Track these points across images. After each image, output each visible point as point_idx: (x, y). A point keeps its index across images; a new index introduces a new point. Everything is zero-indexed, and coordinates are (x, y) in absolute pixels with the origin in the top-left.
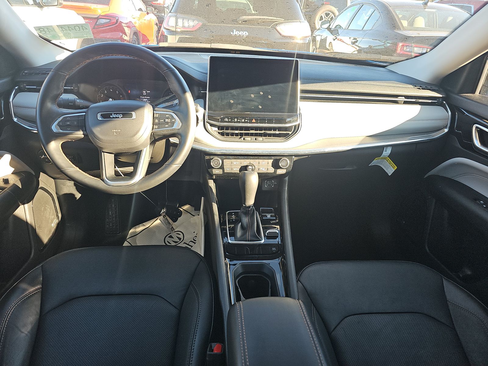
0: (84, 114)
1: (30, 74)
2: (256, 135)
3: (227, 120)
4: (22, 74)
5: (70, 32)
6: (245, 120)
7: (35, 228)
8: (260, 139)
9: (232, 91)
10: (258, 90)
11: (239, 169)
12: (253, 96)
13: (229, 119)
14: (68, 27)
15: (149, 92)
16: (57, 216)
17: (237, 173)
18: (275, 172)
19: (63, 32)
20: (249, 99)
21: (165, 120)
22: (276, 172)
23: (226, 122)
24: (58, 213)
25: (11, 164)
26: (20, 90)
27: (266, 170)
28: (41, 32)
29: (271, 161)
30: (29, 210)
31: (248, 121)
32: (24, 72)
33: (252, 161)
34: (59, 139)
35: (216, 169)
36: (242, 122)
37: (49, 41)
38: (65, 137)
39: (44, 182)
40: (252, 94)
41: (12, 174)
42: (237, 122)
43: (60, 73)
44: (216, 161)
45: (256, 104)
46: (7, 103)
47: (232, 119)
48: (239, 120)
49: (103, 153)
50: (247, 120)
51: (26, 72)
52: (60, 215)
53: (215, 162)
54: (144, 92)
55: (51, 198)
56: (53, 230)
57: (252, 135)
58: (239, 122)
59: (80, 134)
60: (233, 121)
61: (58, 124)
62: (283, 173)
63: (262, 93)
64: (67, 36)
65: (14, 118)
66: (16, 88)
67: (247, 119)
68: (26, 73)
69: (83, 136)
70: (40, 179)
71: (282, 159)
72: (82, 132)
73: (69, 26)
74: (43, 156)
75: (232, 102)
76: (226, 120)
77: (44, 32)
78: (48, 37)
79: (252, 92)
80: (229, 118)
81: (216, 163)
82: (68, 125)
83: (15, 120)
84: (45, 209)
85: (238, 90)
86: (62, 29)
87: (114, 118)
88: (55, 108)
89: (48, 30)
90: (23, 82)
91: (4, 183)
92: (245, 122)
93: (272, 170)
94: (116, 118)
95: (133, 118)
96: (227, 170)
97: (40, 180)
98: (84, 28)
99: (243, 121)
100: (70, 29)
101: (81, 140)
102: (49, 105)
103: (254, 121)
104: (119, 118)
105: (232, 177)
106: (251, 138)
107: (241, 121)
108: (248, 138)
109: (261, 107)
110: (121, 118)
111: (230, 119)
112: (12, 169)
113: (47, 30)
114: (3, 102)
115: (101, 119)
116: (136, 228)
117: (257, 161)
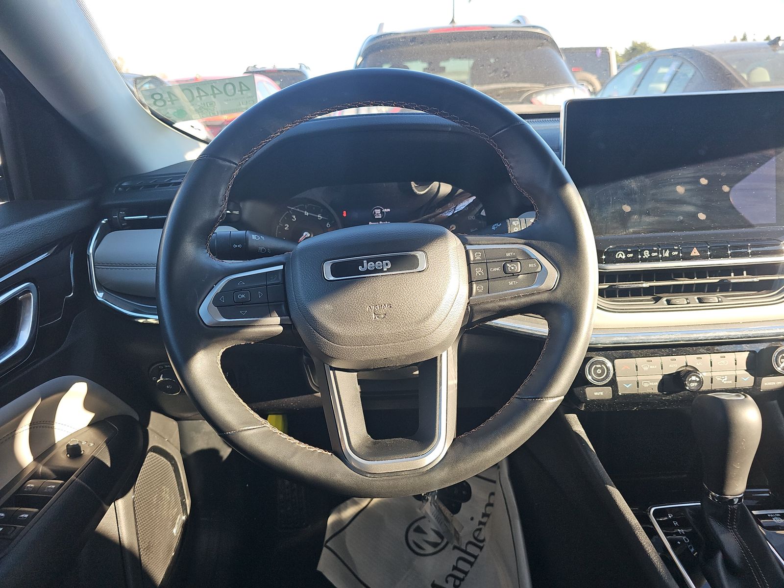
0: (281, 267)
1: (134, 188)
2: (700, 288)
3: (624, 257)
4: (117, 188)
5: (214, 100)
6: (670, 253)
7: (138, 555)
8: (714, 298)
9: (626, 182)
10: (692, 175)
11: (657, 384)
12: (680, 189)
13: (627, 253)
14: (213, 87)
15: (389, 210)
16: (184, 504)
17: (654, 395)
18: (757, 383)
19: (201, 99)
20: (671, 197)
21: (504, 267)
22: (760, 385)
23: (621, 261)
24: (185, 498)
25: (88, 405)
26: (113, 227)
27: (731, 382)
28: (155, 104)
29: (743, 357)
30: (127, 514)
31: (681, 255)
32: (120, 186)
33: (692, 360)
34: (216, 342)
35: (598, 386)
36: (665, 259)
37: (170, 124)
38: (233, 336)
39: (158, 434)
40: (678, 184)
41: (88, 426)
42: (651, 259)
43: (221, 162)
44: (599, 366)
45: (690, 209)
46: (82, 257)
47: (635, 252)
48: (656, 254)
49: (331, 372)
50: (676, 253)
51: (125, 184)
52: (188, 502)
53: (596, 369)
54: (378, 211)
55: (171, 468)
56: (175, 543)
57: (688, 289)
58: (657, 259)
59: (272, 325)
60: (640, 257)
61: (216, 302)
62: (776, 387)
63: (704, 181)
64: (207, 109)
65: (97, 292)
66: (103, 222)
67: (675, 250)
68: (125, 188)
69: (281, 328)
70: (150, 427)
71: (779, 350)
72: (279, 318)
73: (214, 85)
74: (161, 379)
75: (627, 208)
76: (620, 255)
77: (162, 103)
78: (169, 114)
79: (680, 180)
80: (629, 250)
81: (599, 371)
82: (243, 303)
83: (100, 296)
84: (160, 498)
85: (642, 178)
86: (199, 93)
87: (368, 272)
88: (206, 258)
89: (170, 97)
90: (120, 207)
91: (68, 455)
92: (672, 258)
93: (747, 380)
94: (376, 271)
95: (419, 269)
96: (626, 386)
97: (149, 431)
98: (244, 88)
99: (667, 254)
100: (216, 92)
101: (273, 339)
102: (191, 250)
103: (695, 252)
104: (382, 271)
105: (637, 404)
106: (687, 299)
107: (660, 256)
108: (680, 300)
109: (702, 216)
110: (388, 270)
111: (630, 253)
112: (90, 416)
113: (168, 96)
114: (72, 257)
115: (332, 278)
116: (339, 512)
117: (706, 357)
